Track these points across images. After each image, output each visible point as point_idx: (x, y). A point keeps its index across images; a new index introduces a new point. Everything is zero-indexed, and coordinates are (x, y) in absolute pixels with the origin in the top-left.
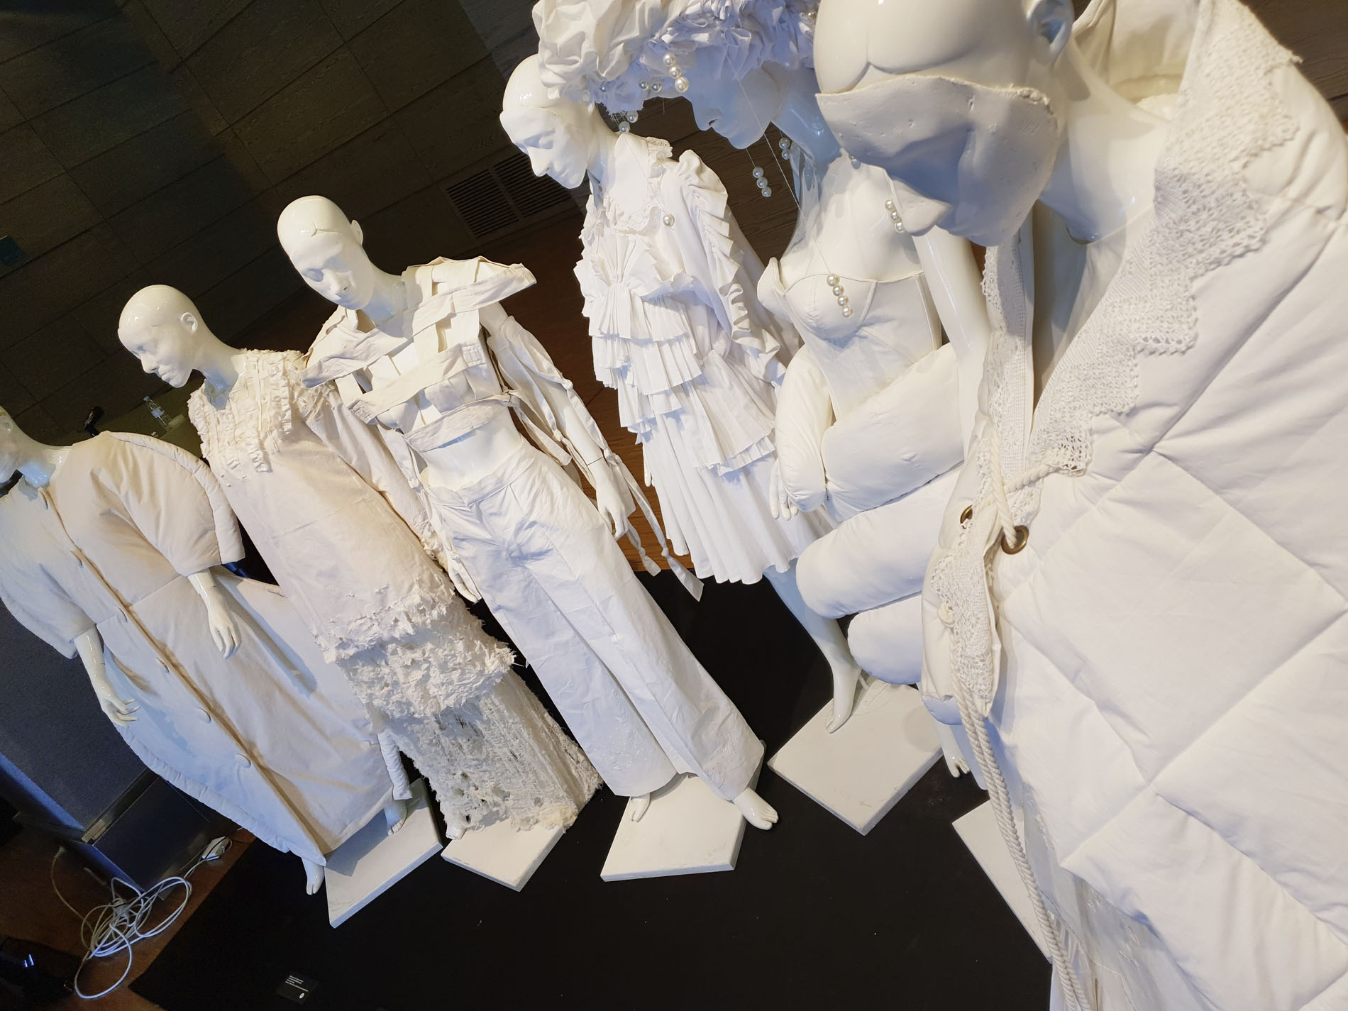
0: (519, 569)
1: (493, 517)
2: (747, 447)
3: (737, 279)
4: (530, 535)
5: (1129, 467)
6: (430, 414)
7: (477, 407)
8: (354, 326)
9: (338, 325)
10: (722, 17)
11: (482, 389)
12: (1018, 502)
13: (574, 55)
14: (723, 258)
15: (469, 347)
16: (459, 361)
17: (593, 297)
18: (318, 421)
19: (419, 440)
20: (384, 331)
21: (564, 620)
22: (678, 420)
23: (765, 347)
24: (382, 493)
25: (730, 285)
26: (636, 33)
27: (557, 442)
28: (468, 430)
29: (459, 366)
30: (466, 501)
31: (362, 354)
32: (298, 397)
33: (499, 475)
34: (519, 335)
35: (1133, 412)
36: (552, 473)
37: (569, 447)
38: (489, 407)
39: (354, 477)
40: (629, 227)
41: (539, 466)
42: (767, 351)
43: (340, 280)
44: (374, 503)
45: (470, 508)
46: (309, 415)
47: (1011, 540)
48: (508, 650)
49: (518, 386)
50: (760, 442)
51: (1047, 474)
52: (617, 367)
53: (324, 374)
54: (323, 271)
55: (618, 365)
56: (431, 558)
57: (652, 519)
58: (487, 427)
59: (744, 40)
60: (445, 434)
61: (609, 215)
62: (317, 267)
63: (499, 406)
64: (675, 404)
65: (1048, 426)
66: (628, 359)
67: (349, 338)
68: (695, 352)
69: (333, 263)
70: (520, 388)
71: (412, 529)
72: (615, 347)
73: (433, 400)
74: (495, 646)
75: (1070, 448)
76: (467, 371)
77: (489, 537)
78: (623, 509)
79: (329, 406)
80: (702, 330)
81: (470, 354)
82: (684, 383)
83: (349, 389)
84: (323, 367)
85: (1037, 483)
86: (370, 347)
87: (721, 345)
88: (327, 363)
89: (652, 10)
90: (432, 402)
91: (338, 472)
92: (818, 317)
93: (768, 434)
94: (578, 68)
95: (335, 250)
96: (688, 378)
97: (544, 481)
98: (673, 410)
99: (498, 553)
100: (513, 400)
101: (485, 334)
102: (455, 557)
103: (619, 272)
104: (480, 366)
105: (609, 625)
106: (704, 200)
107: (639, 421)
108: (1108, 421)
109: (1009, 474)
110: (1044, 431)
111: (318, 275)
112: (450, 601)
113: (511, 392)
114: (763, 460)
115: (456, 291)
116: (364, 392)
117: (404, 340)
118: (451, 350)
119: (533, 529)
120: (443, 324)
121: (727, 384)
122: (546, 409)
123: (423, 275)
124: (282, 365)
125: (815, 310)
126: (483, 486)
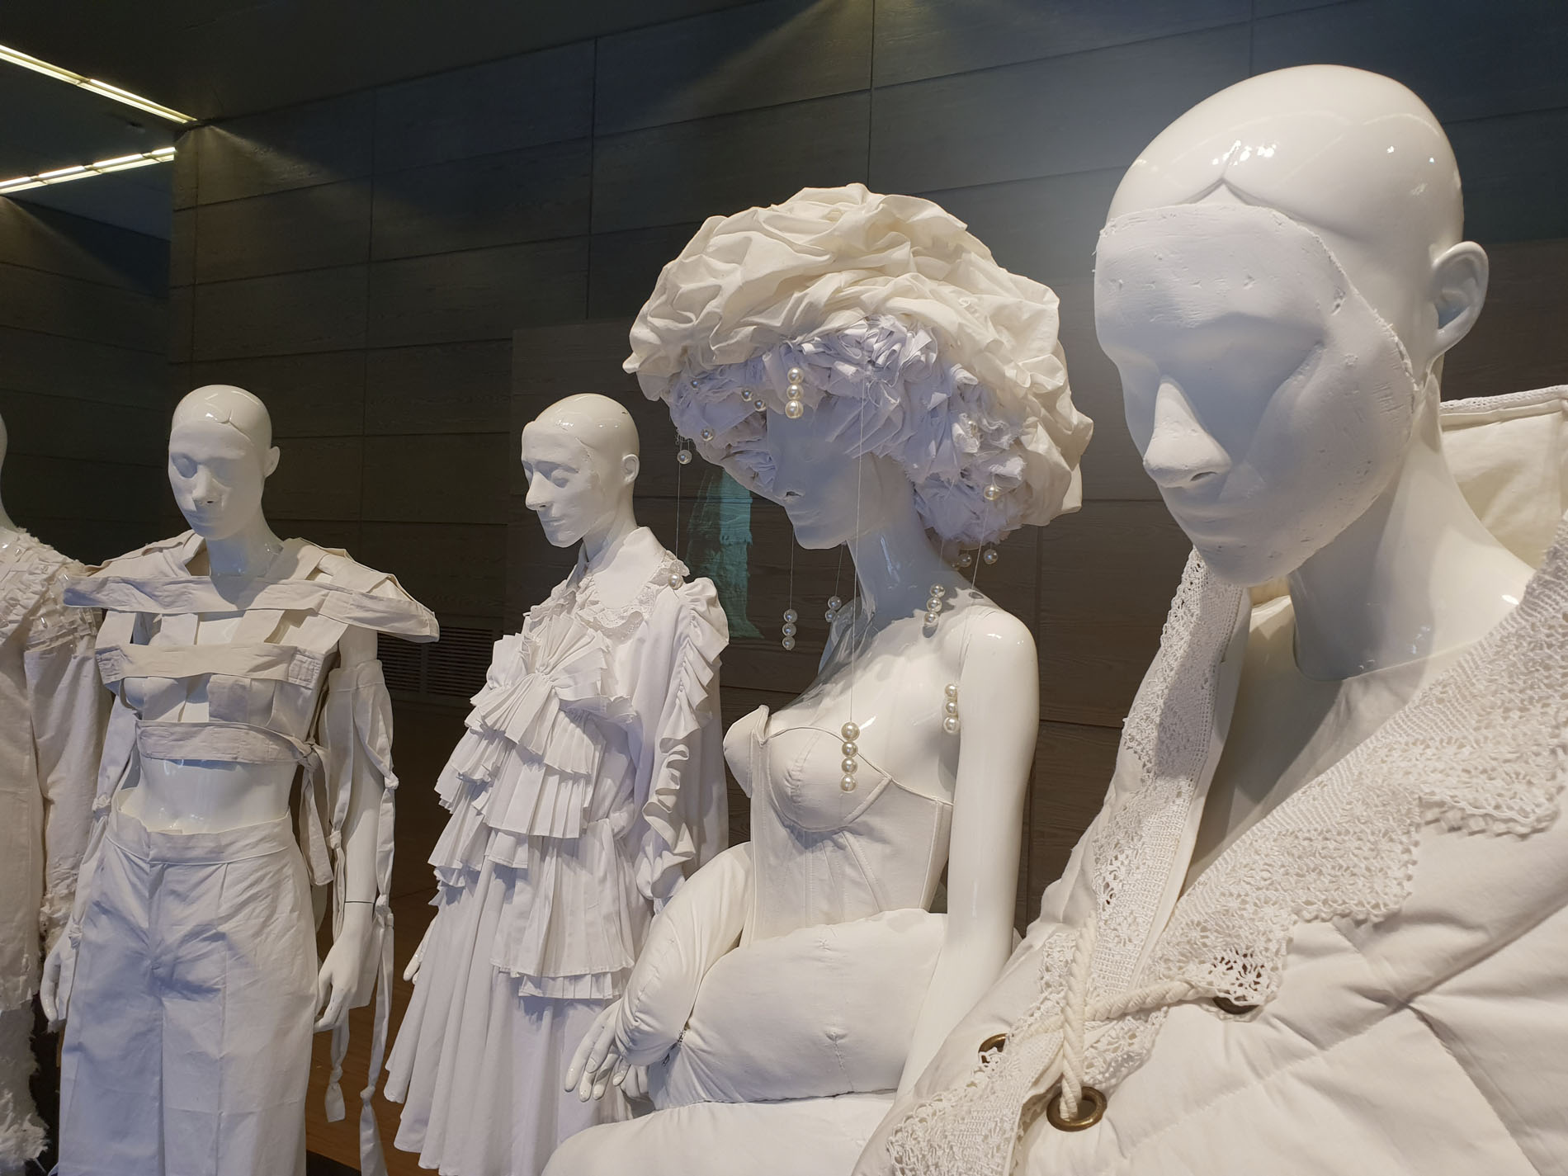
0: (151, 1000)
1: (172, 897)
2: (578, 973)
3: (688, 740)
4: (205, 951)
5: (1349, 1026)
6: (197, 712)
7: (261, 736)
8: (183, 559)
9: (164, 551)
10: (880, 361)
11: (284, 719)
12: (1104, 1041)
13: (690, 311)
14: (685, 707)
15: (306, 658)
16: (282, 667)
17: (498, 683)
18: (41, 658)
19: (155, 738)
20: (215, 585)
21: (156, 1121)
22: (510, 886)
23: (676, 847)
24: (47, 803)
25: (677, 743)
26: (777, 323)
27: (328, 847)
28: (227, 758)
29: (277, 673)
30: (152, 853)
31: (166, 597)
32: (42, 616)
33: (224, 842)
34: (373, 688)
35: (1391, 922)
36: (294, 882)
37: (340, 863)
38: (274, 746)
39: (28, 757)
40: (595, 618)
41: (284, 862)
42: (676, 852)
43: (211, 489)
44: (25, 806)
45: (152, 866)
46: (38, 644)
47: (1068, 1107)
48: (40, 1132)
49: (329, 745)
50: (598, 977)
51: (1180, 1002)
52: (475, 778)
53: (100, 596)
54: (200, 467)
55: (477, 776)
56: (39, 928)
57: (380, 1032)
58: (255, 772)
59: (890, 401)
60: (196, 748)
61: (579, 598)
62: (195, 458)
63: (289, 754)
64: (521, 859)
65: (1206, 917)
66: (495, 773)
67: (167, 569)
68: (586, 805)
69: (218, 466)
70: (330, 748)
71: (47, 873)
72: (489, 750)
73: (213, 693)
74: (29, 1116)
75: (1238, 967)
76: (281, 684)
77: (145, 925)
78: (354, 990)
79: (72, 651)
80: (608, 785)
81: (300, 667)
82: (549, 838)
83: (116, 630)
84: (107, 587)
85: (1154, 1014)
86: (183, 593)
87: (620, 819)
88: (114, 586)
89: (811, 305)
90: (210, 696)
91: (13, 739)
92: (799, 783)
93: (614, 970)
94: (685, 329)
95: (231, 454)
96: (557, 834)
97: (277, 886)
98: (514, 866)
99: (139, 956)
100: (311, 759)
101: (334, 660)
102: (75, 935)
103: (552, 661)
104: (303, 689)
105: (217, 1160)
106: (699, 632)
107: (457, 865)
108: (1325, 933)
109: (1102, 991)
110: (1199, 924)
111: (190, 467)
112: (16, 1006)
113: (316, 747)
114: (588, 1006)
115: (337, 590)
116: (132, 642)
117: (233, 608)
118: (281, 648)
119: (214, 945)
120: (294, 617)
121: (600, 873)
122: (344, 796)
123: (310, 554)
124: (55, 568)
125: (800, 771)
126: (190, 845)
